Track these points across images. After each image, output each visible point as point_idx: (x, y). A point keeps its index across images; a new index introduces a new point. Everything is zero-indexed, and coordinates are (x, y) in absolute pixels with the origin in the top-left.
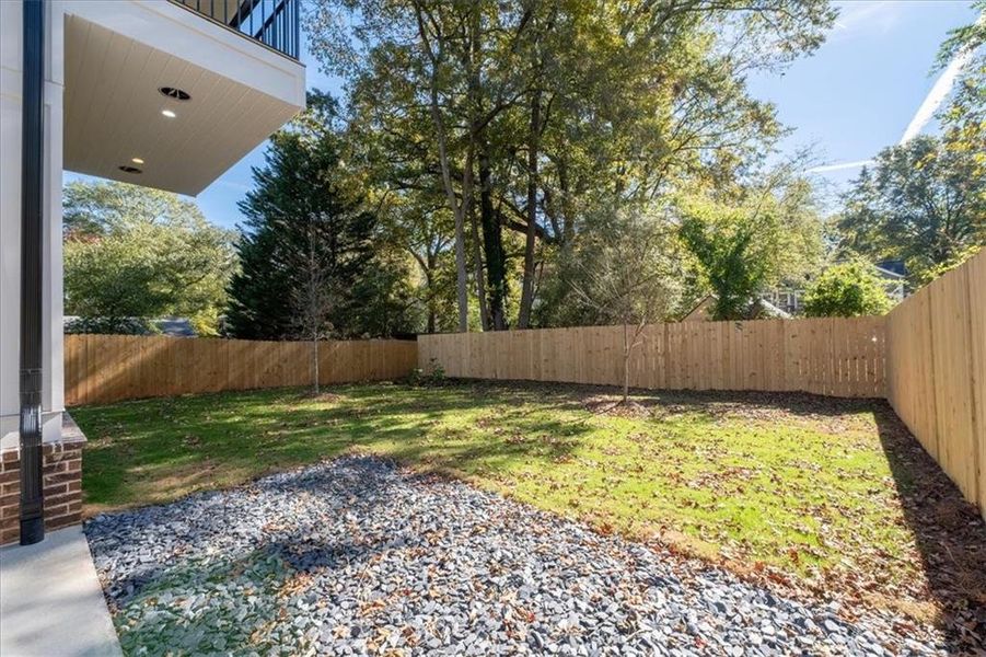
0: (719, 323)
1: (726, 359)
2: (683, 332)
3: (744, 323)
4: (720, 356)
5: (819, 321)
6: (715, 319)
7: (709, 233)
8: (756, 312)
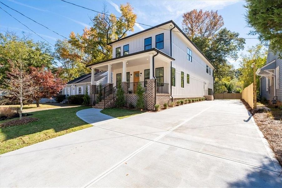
8: (231, 93)
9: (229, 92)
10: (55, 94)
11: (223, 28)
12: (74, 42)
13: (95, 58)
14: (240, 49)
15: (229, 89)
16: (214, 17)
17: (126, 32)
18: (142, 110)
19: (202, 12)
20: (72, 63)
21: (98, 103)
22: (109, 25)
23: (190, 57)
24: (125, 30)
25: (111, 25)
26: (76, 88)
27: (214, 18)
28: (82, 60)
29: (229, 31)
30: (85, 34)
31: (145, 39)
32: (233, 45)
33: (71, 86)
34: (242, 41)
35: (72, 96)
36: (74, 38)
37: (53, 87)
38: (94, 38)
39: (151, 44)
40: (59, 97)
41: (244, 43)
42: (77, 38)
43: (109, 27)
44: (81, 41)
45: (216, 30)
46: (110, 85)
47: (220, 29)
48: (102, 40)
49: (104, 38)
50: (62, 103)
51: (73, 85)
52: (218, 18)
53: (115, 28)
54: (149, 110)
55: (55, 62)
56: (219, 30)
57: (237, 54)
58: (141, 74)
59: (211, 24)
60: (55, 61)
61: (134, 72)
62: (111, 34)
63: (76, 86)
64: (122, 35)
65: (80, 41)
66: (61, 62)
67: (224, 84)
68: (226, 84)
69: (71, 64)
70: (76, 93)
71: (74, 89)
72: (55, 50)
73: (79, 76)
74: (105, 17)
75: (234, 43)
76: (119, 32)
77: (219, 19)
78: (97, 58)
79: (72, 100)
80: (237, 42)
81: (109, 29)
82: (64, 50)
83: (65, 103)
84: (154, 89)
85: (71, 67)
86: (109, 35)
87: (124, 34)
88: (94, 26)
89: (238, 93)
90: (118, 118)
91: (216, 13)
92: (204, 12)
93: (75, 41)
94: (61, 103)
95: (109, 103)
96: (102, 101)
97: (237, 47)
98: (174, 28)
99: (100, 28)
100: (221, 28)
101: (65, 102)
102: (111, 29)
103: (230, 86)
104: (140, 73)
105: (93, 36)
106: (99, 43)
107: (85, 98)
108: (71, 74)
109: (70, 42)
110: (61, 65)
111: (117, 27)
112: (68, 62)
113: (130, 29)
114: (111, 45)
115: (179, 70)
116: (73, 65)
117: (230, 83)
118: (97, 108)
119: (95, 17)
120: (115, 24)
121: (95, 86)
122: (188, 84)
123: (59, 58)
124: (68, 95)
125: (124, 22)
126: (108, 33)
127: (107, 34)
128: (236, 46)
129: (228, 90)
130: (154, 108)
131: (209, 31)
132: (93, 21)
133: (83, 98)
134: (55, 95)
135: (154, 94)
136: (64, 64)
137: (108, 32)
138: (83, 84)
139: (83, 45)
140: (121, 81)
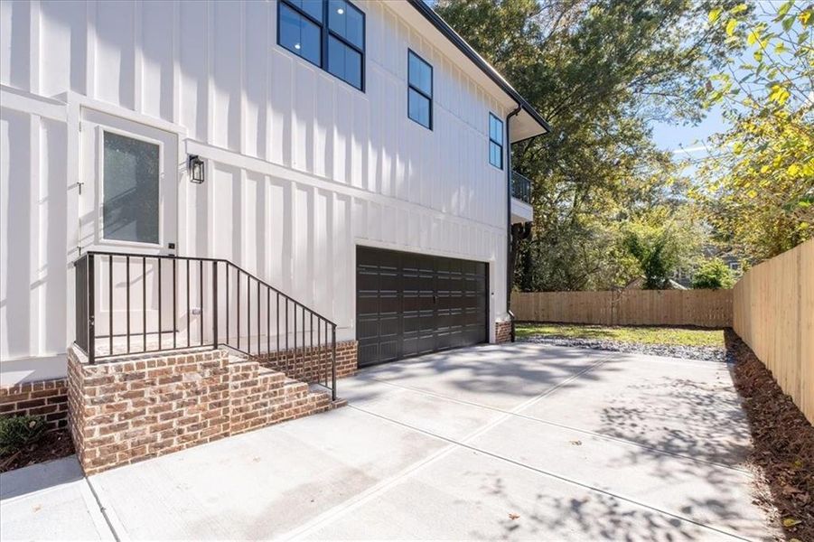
0: (648, 291)
1: (651, 309)
2: (628, 295)
3: (661, 291)
4: (648, 307)
5: (701, 291)
6: (645, 289)
7: (641, 244)
8: (667, 286)
15: (656, 266)
67: (623, 237)
68: (634, 239)
103: (659, 248)
117: (657, 232)
129: (649, 274)
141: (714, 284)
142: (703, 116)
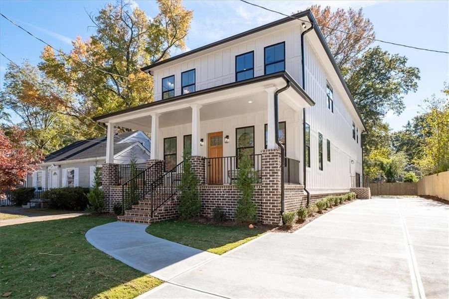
3: (393, 183)
5: (406, 183)
7: (384, 166)
9: (388, 181)
10: (14, 186)
11: (373, 46)
12: (52, 69)
13: (101, 105)
14: (409, 91)
15: (390, 174)
16: (356, 22)
17: (168, 48)
18: (251, 226)
19: (329, 11)
20: (44, 116)
21: (131, 209)
22: (132, 34)
23: (331, 102)
24: (166, 45)
25: (135, 33)
26: (61, 172)
27: (356, 24)
28: (68, 110)
29: (385, 53)
30: (78, 51)
31: (236, 57)
32: (394, 82)
33: (49, 168)
34: (413, 73)
35: (52, 190)
36: (53, 60)
37: (9, 169)
38: (98, 60)
39: (253, 69)
40: (19, 193)
41: (417, 77)
42: (59, 59)
43: (132, 38)
44: (68, 66)
45: (359, 51)
46: (156, 163)
47: (367, 49)
48: (117, 63)
49: (120, 59)
50: (28, 206)
51: (52, 165)
52: (362, 24)
53: (144, 40)
54: (266, 225)
55: (5, 113)
56: (364, 51)
57: (402, 100)
58: (227, 137)
59: (348, 38)
60: (6, 110)
61: (209, 134)
62: (134, 54)
63: (60, 166)
64: (160, 55)
65: (66, 66)
66: (21, 113)
67: (378, 163)
68: (382, 163)
69: (42, 120)
70: (61, 182)
71: (55, 174)
72: (5, 87)
73: (60, 145)
74: (122, 15)
75: (396, 77)
76: (152, 49)
77: (366, 27)
78: (105, 105)
79: (52, 199)
80: (403, 75)
81: (131, 41)
82: (28, 85)
83: (34, 207)
84: (280, 173)
85: (43, 126)
86: (130, 55)
87: (165, 52)
88: (99, 31)
89: (409, 183)
90: (210, 250)
91: (360, 14)
92: (333, 11)
93: (55, 66)
94: (24, 206)
95: (163, 209)
96: (140, 202)
97: (402, 87)
98: (309, 30)
99: (112, 39)
100: (369, 46)
101: (34, 205)
102: (135, 41)
103: (391, 167)
104: (224, 136)
105: (97, 57)
106: (112, 70)
107: (92, 197)
108: (42, 141)
109: (42, 68)
110: (20, 120)
111: (150, 37)
112: (37, 113)
113: (177, 43)
114: (149, 72)
115: (315, 130)
116: (46, 120)
117: (390, 161)
118: (133, 221)
119: (100, 13)
120: (144, 30)
121: (116, 166)
122: (328, 162)
123: (14, 106)
124: (40, 188)
125: (165, 26)
126: (130, 50)
127: (128, 53)
128: (399, 84)
129: (388, 176)
130: (280, 220)
131: (344, 53)
132: (97, 22)
133: (88, 195)
134: (13, 188)
135: (280, 186)
136: (26, 120)
137: (129, 47)
138: (79, 162)
139: (74, 75)
140: (191, 153)
141: (411, 181)
142: (401, 112)
